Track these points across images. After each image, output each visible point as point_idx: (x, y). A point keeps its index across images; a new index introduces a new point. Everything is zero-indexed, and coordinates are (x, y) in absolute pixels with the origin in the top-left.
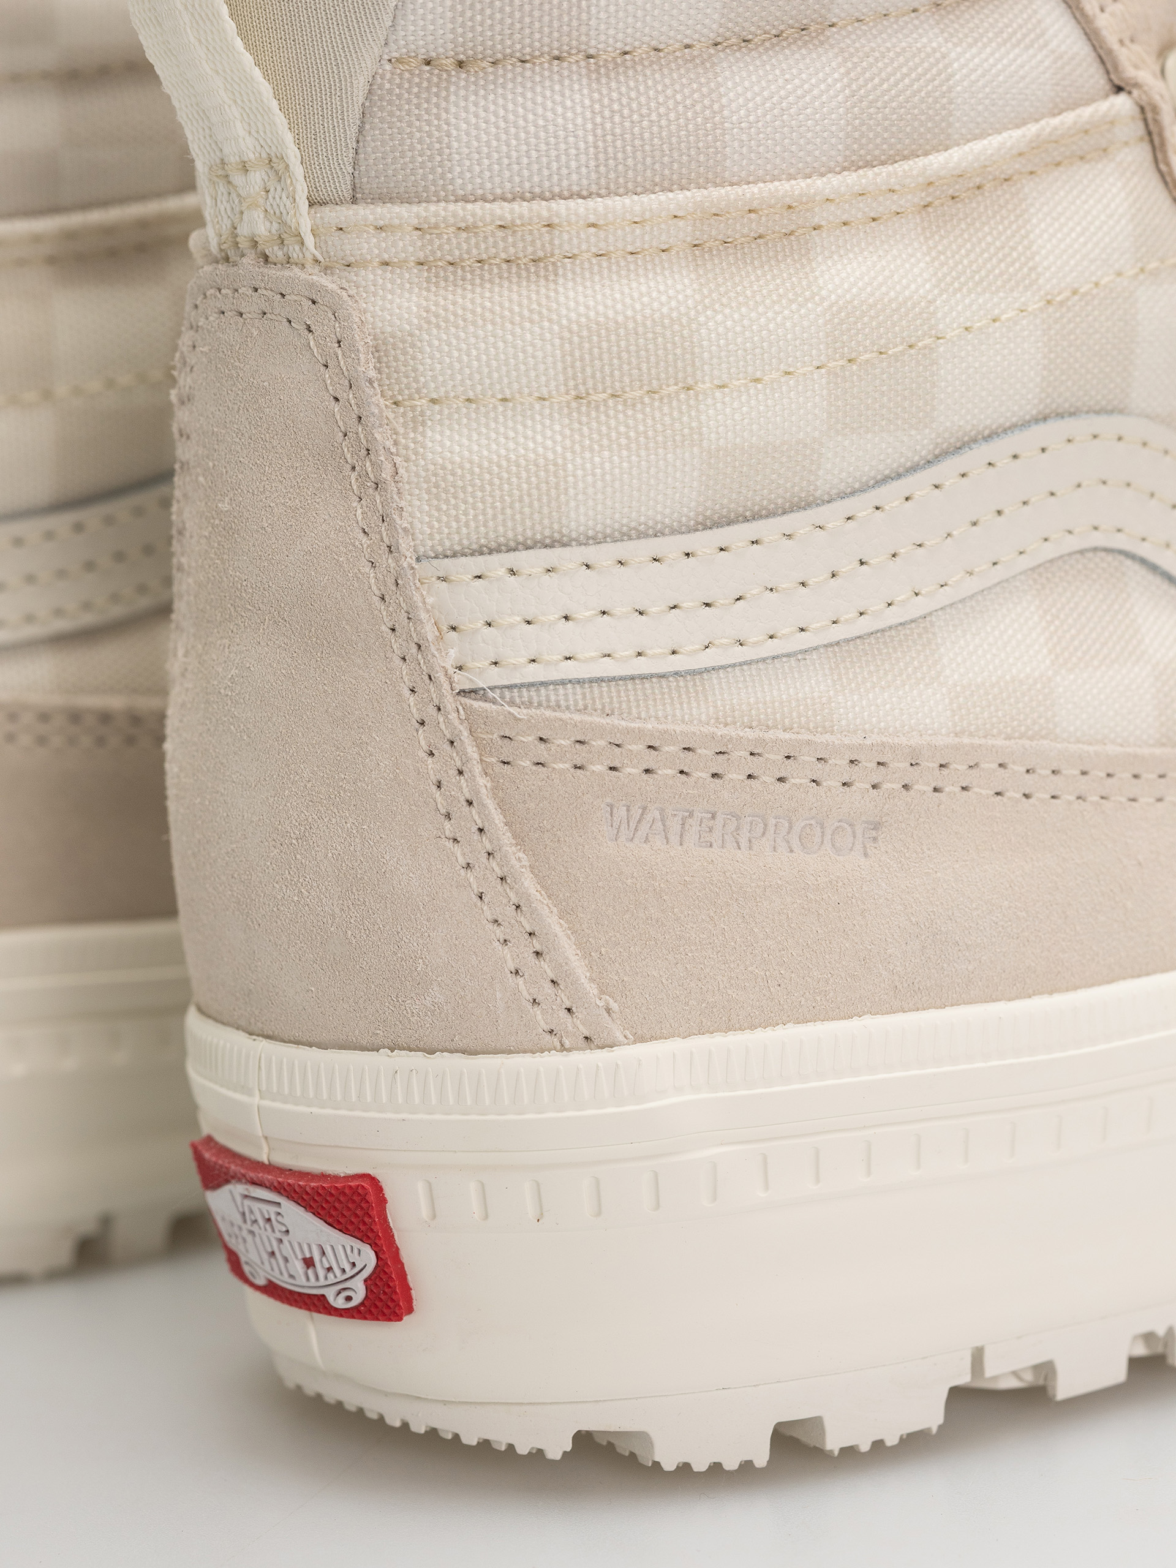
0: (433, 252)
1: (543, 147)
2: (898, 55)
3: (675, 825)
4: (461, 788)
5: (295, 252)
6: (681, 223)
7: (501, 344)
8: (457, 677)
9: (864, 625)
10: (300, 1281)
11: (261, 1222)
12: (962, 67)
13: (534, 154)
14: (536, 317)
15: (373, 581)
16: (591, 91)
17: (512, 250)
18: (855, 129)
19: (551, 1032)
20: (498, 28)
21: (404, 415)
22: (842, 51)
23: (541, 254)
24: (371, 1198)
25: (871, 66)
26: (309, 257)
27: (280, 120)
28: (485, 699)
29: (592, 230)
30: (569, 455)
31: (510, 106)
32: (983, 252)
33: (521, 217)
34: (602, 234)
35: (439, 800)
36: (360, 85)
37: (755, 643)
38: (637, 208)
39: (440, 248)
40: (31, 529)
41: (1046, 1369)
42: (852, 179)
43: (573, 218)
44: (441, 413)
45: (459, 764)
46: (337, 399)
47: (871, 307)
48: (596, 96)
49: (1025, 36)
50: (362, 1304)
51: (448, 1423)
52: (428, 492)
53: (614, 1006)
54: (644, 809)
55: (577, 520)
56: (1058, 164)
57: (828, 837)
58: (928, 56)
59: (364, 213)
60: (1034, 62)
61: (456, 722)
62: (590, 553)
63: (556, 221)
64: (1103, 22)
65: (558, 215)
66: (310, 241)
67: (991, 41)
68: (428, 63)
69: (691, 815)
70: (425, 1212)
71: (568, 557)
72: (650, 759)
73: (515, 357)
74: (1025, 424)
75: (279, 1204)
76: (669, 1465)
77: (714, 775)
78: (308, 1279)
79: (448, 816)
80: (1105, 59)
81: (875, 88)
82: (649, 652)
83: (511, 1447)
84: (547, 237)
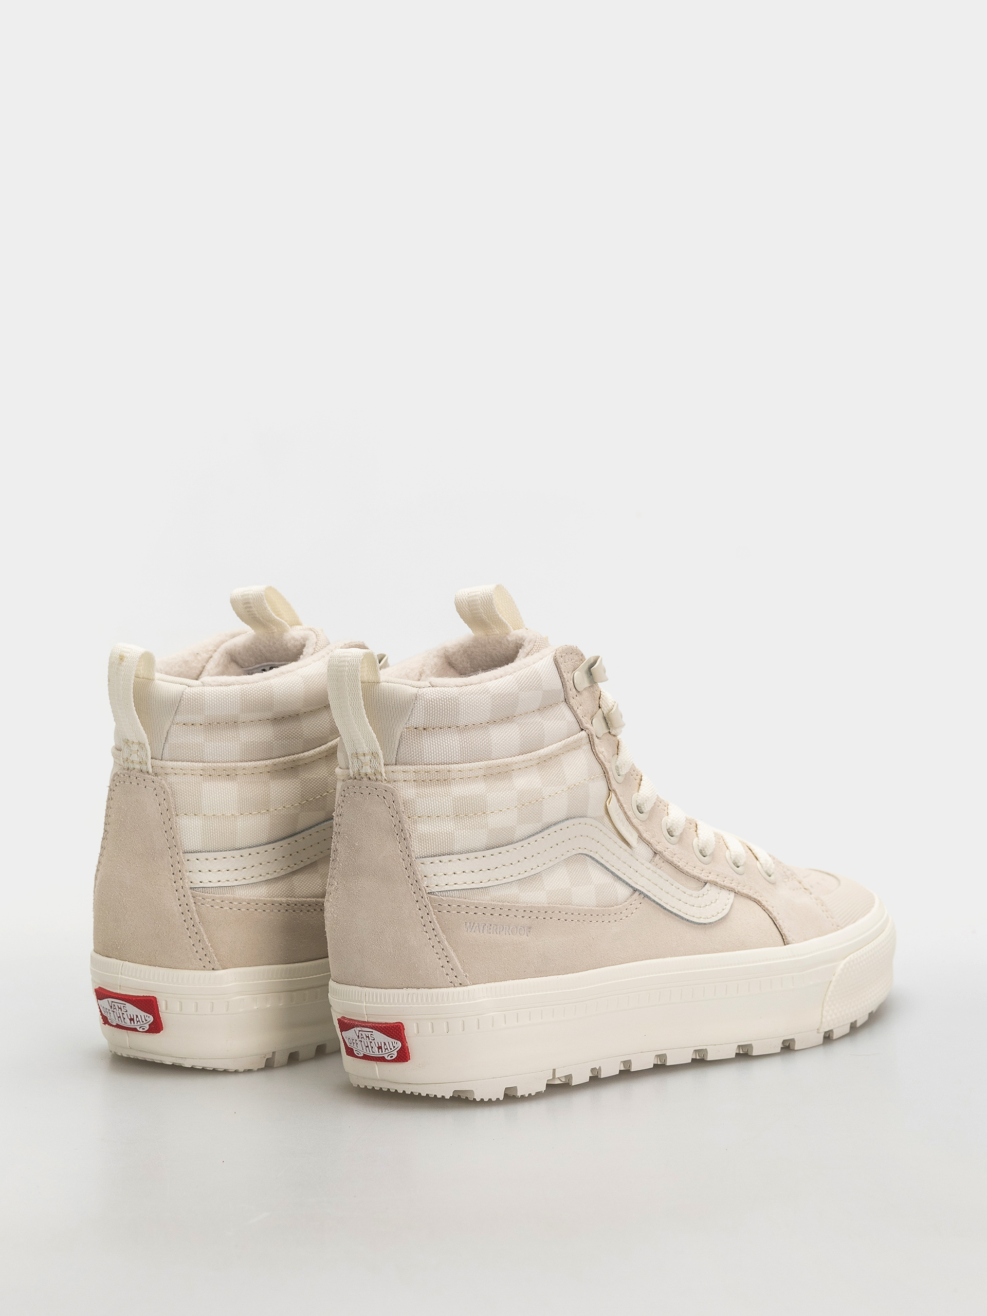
0: (418, 778)
1: (447, 751)
2: (531, 724)
3: (481, 928)
4: (428, 918)
5: (379, 777)
6: (481, 770)
7: (437, 802)
8: (427, 889)
9: (526, 875)
10: (376, 1053)
11: (365, 1038)
12: (546, 726)
13: (445, 753)
14: (446, 795)
15: (404, 864)
16: (459, 736)
17: (439, 778)
18: (522, 744)
19: (451, 982)
20: (436, 720)
21: (411, 820)
22: (518, 723)
23: (446, 778)
24: (402, 1028)
25: (525, 727)
26: (384, 779)
27: (378, 744)
28: (433, 894)
29: (460, 772)
30: (455, 831)
31: (439, 740)
32: (553, 775)
33: (442, 769)
34: (462, 773)
35: (422, 921)
36: (399, 733)
37: (500, 880)
38: (471, 767)
39: (420, 777)
40: (261, 849)
41: (569, 1077)
42: (521, 757)
43: (455, 769)
44: (421, 820)
45: (428, 912)
46: (393, 816)
47: (527, 791)
48: (460, 737)
49: (560, 717)
50: (396, 1058)
51: (416, 1090)
52: (418, 841)
53: (468, 975)
54: (474, 923)
55: (457, 847)
56: (569, 751)
57: (518, 931)
58: (538, 724)
59: (399, 767)
60: (563, 724)
61: (427, 901)
62: (460, 856)
63: (451, 770)
64: (578, 712)
65: (451, 769)
66: (384, 774)
67: (552, 719)
68: (416, 729)
69: (485, 925)
70: (416, 1032)
71: (454, 858)
72: (476, 910)
73: (441, 805)
74: (563, 821)
75: (372, 1032)
76: (478, 1100)
77: (491, 914)
78: (379, 1052)
79: (424, 926)
80: (579, 722)
81: (526, 733)
82: (475, 882)
83: (435, 1096)
84: (448, 774)
